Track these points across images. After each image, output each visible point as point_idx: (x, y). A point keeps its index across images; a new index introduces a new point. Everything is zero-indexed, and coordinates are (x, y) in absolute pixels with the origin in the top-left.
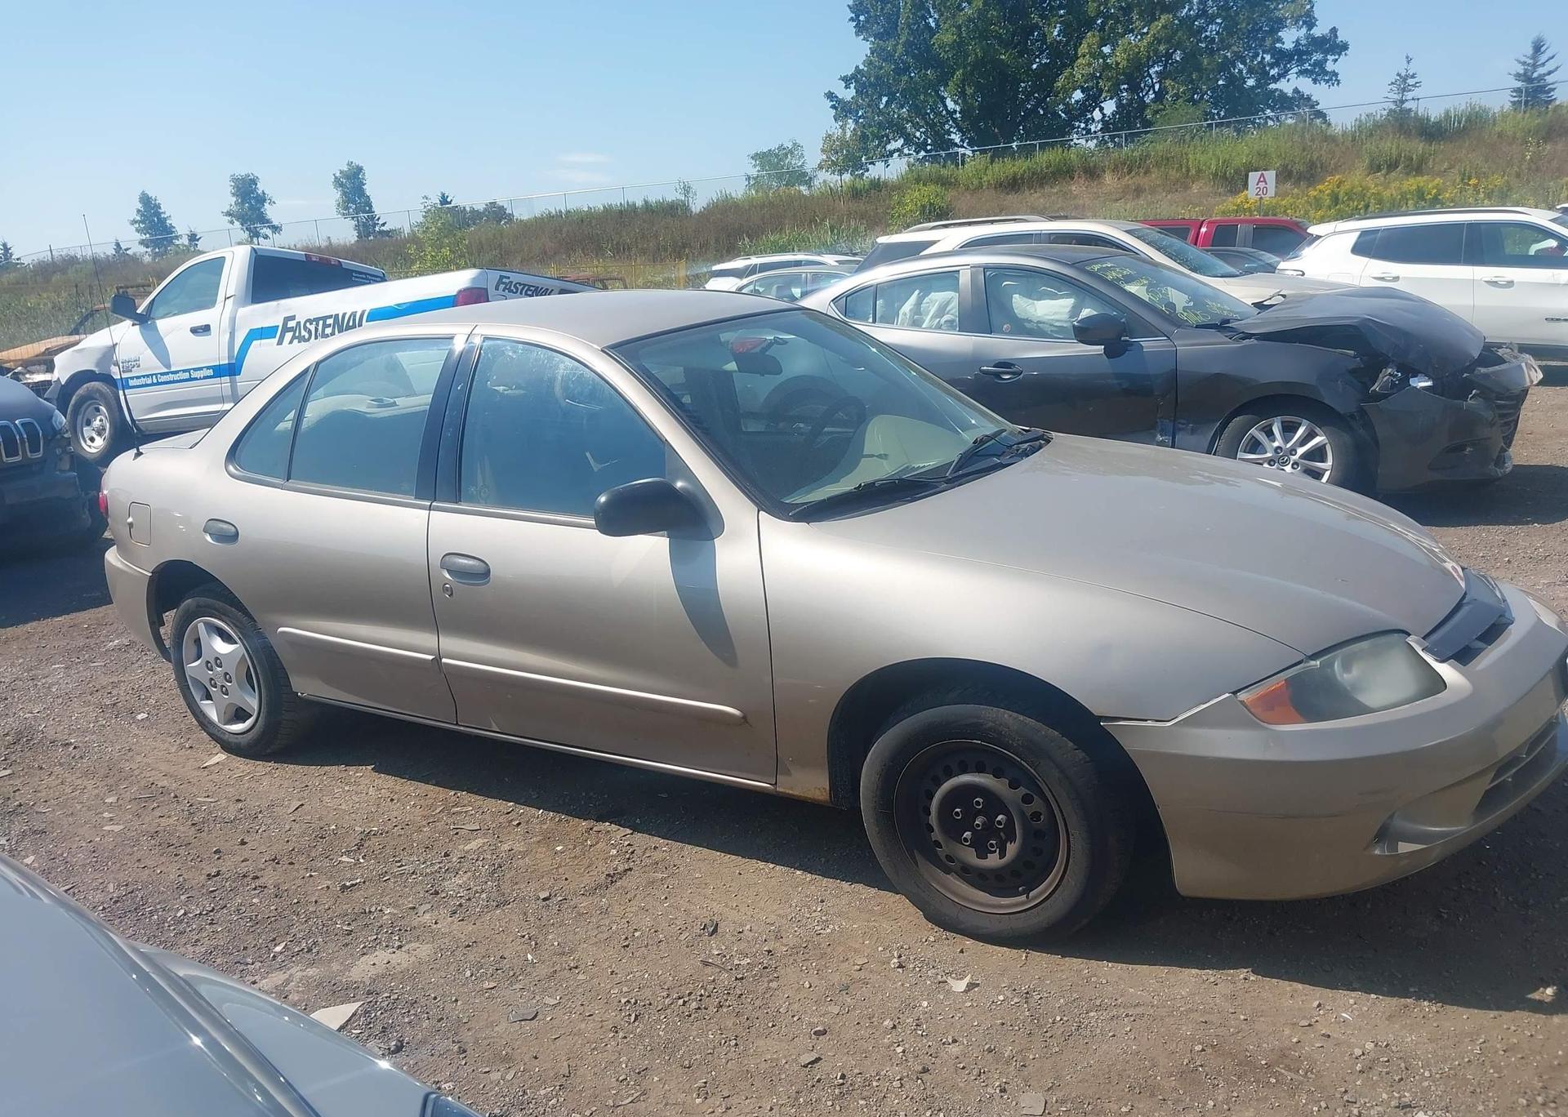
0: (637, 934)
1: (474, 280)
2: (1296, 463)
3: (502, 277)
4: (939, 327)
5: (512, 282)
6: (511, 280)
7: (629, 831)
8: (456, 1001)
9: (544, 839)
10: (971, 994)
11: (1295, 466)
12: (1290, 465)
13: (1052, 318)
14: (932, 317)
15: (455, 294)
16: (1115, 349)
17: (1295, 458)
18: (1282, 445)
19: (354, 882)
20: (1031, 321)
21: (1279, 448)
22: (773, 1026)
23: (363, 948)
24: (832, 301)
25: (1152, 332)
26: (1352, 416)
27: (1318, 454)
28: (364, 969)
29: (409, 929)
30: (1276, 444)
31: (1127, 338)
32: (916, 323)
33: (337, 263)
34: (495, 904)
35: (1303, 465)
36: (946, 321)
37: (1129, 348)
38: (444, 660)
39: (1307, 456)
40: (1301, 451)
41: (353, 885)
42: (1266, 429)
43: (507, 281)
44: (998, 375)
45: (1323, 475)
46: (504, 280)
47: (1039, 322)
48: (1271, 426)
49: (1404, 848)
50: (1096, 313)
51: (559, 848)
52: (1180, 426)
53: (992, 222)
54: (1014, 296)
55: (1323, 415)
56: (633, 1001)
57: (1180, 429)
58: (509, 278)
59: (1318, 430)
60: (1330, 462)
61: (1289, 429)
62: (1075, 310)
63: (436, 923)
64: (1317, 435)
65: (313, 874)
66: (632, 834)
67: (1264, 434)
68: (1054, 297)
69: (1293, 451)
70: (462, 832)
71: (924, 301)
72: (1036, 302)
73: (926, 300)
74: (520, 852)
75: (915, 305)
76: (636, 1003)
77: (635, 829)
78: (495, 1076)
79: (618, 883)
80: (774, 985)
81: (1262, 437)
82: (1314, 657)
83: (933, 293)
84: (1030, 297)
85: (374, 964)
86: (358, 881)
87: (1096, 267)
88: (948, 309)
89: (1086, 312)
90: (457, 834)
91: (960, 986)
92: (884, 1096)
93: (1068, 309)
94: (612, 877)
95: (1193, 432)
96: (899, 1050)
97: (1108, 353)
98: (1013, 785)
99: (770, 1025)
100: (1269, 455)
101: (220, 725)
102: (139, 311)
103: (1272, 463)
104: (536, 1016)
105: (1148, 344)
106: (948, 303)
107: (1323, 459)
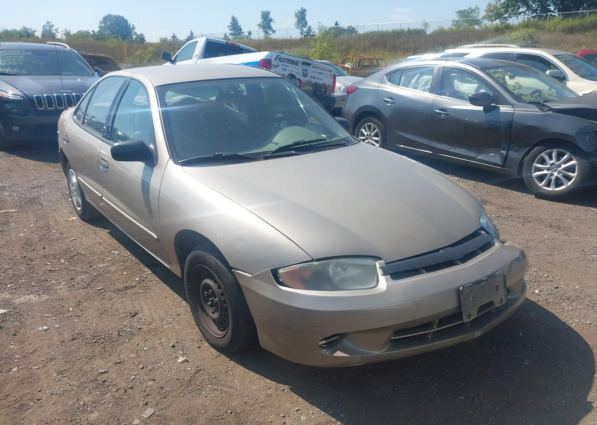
0: (110, 310)
1: (267, 56)
2: (559, 172)
3: (278, 56)
4: (424, 90)
5: (282, 58)
6: (281, 57)
7: (151, 272)
8: (33, 318)
9: (124, 269)
10: (181, 364)
11: (559, 173)
12: (557, 172)
13: (468, 92)
14: (422, 86)
15: (259, 61)
16: (488, 109)
17: (560, 169)
18: (555, 163)
19: (55, 269)
20: (460, 92)
21: (553, 163)
22: (109, 355)
23: (30, 292)
24: (386, 75)
25: (507, 103)
26: (591, 153)
27: (572, 169)
28: (21, 299)
29: (50, 289)
30: (552, 162)
31: (495, 105)
32: (416, 88)
33: (238, 46)
34: (83, 287)
35: (563, 173)
36: (427, 88)
37: (495, 109)
38: (103, 198)
39: (567, 169)
40: (563, 166)
41: (54, 270)
42: (550, 154)
43: (280, 57)
44: (440, 114)
45: (572, 179)
46: (279, 57)
47: (463, 93)
48: (552, 152)
49: (339, 354)
50: (486, 92)
51: (124, 273)
52: (511, 147)
53: (495, 47)
54: (455, 80)
55: (576, 151)
56: (80, 333)
57: (511, 149)
58: (281, 56)
59: (573, 157)
60: (576, 174)
61: (560, 156)
62: (478, 89)
63: (60, 289)
64: (573, 160)
65: (48, 263)
66: (151, 274)
67: (548, 156)
68: (471, 82)
69: (559, 166)
70: (105, 260)
71: (420, 79)
72: (463, 84)
73: (421, 78)
74: (112, 271)
75: (416, 80)
76: (81, 334)
77: (154, 272)
78: (12, 347)
79: (127, 291)
80: (127, 341)
81: (547, 158)
82: (318, 260)
83: (424, 76)
84: (461, 82)
85: (25, 299)
86: (57, 269)
87: (492, 71)
88: (429, 83)
89: (482, 91)
90: (103, 260)
91: (181, 359)
92: (107, 393)
93: (474, 89)
94: (127, 288)
95: (516, 151)
96: (133, 377)
97: (485, 110)
98: (219, 287)
99: (108, 355)
100: (548, 166)
101: (76, 207)
102: (173, 59)
103: (549, 170)
104: (47, 330)
105: (503, 109)
106: (429, 81)
107: (574, 172)
